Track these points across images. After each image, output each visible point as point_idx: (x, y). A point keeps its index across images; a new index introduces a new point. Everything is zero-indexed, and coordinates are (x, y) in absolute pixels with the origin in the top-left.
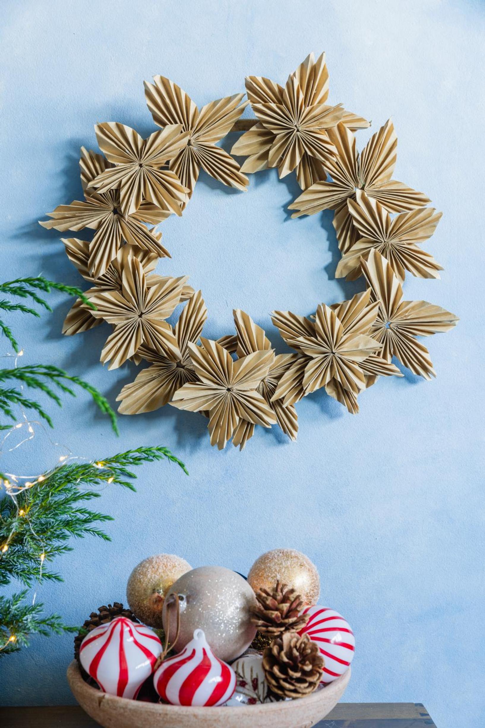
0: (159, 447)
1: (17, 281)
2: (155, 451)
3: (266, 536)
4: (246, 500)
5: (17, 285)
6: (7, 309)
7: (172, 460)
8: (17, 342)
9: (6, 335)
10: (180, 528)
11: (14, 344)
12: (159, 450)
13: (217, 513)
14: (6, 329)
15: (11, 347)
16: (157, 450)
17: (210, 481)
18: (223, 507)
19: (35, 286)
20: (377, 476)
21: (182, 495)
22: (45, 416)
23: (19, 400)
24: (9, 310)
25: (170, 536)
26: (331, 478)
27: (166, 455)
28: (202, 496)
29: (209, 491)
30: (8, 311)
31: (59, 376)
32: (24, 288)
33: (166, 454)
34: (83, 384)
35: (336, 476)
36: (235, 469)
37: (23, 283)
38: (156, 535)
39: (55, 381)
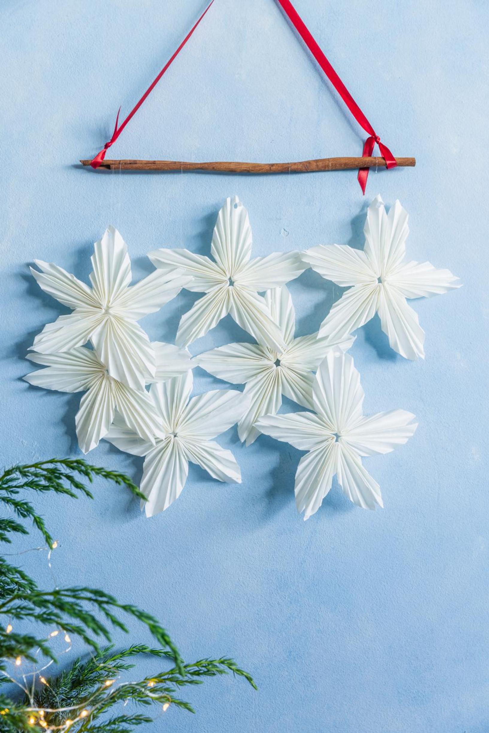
0: (222, 660)
1: (51, 462)
2: (218, 665)
3: (336, 729)
4: (313, 686)
5: (50, 466)
6: (37, 489)
7: (238, 674)
8: (52, 536)
9: (39, 527)
10: (235, 720)
11: (48, 539)
12: (223, 663)
13: (279, 703)
14: (38, 519)
15: (44, 540)
16: (219, 663)
17: (271, 664)
18: (286, 695)
19: (73, 468)
20: (466, 658)
21: (238, 681)
22: (91, 642)
23: (58, 623)
24: (40, 490)
25: (223, 730)
26: (412, 661)
27: (231, 669)
28: (261, 682)
29: (269, 677)
30: (39, 492)
31: (107, 603)
32: (60, 471)
33: (231, 667)
34: (137, 613)
35: (417, 658)
36: (299, 650)
37: (59, 464)
38: (208, 728)
39: (104, 609)
